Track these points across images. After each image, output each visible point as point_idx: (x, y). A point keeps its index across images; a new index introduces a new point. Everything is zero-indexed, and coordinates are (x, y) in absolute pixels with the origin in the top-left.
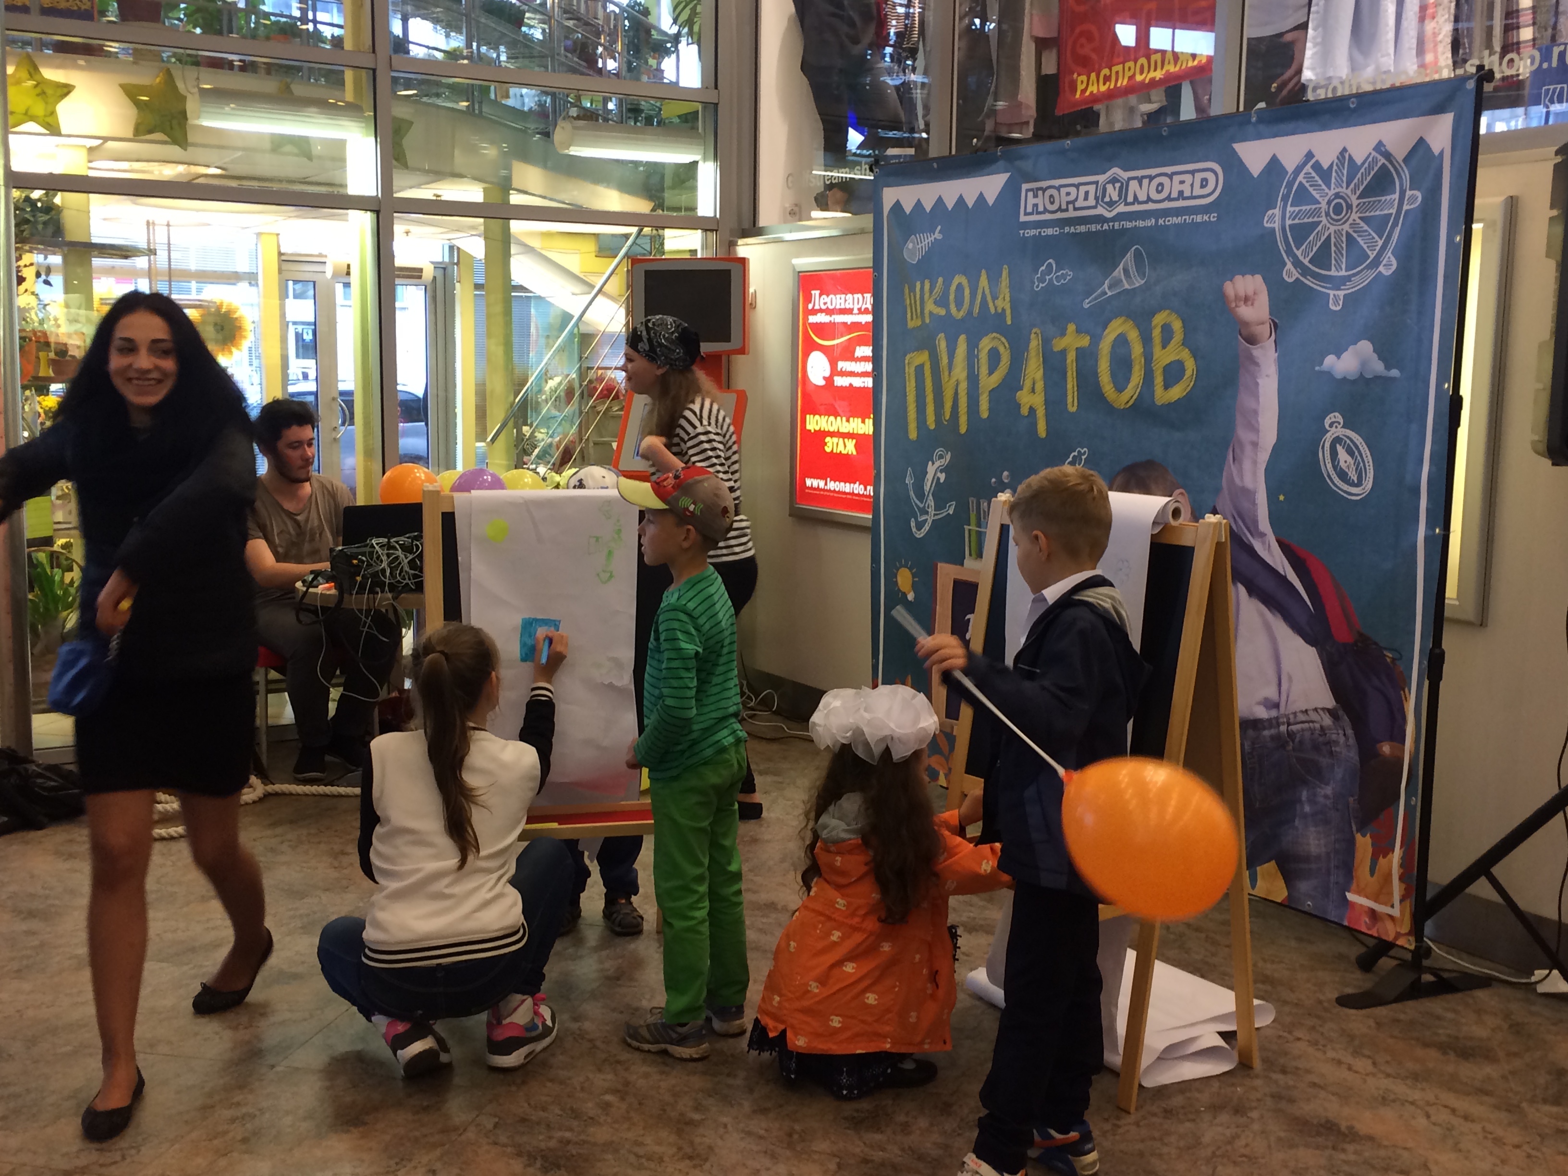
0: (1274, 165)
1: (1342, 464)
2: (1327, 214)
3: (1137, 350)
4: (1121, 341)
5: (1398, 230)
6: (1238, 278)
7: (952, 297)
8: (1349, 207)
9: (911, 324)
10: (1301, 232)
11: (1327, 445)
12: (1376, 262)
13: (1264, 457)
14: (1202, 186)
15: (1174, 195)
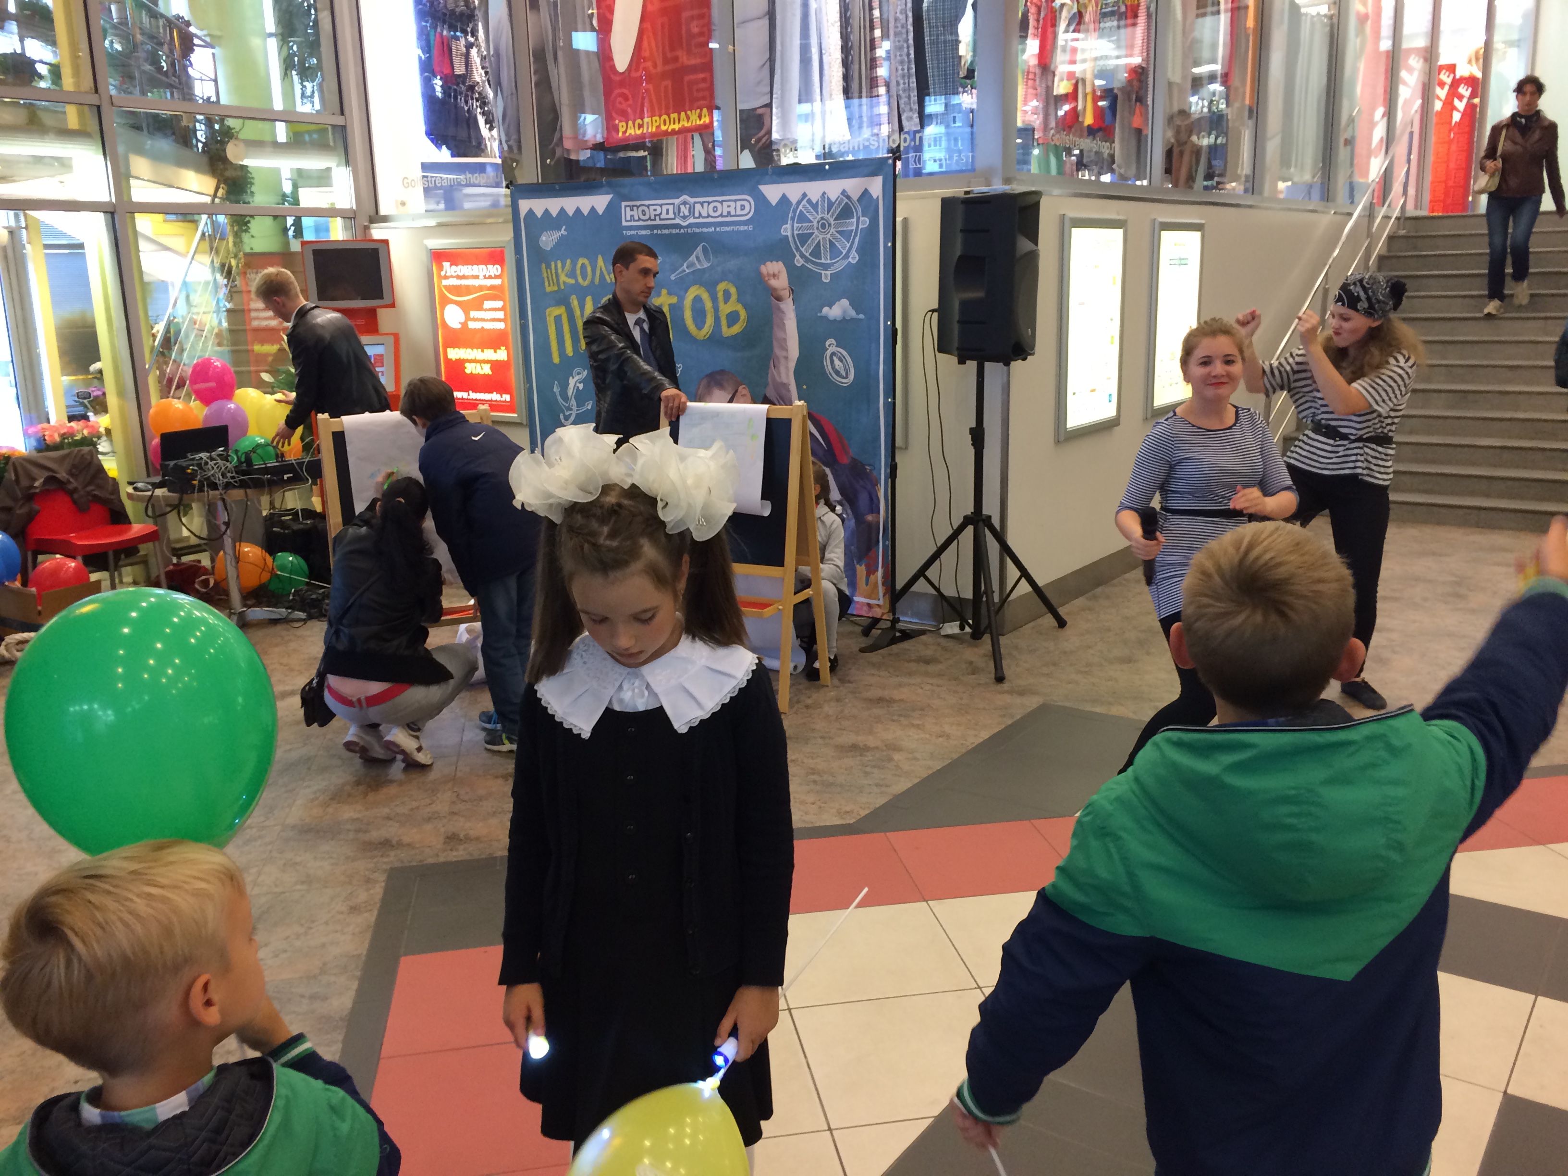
0: (784, 200)
1: (837, 367)
2: (818, 228)
3: (708, 305)
4: (697, 299)
5: (857, 239)
6: (769, 264)
7: (578, 272)
8: (830, 225)
9: (549, 289)
10: (804, 238)
11: (828, 358)
12: (847, 256)
13: (792, 365)
14: (742, 210)
15: (725, 213)
